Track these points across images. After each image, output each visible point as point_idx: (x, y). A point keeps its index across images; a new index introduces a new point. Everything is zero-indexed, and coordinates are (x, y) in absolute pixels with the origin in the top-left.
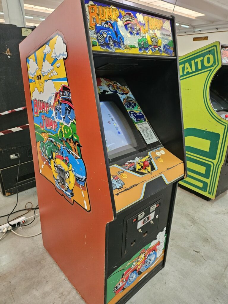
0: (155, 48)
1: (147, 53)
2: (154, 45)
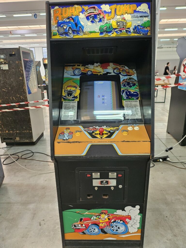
0: (121, 31)
2: (120, 28)
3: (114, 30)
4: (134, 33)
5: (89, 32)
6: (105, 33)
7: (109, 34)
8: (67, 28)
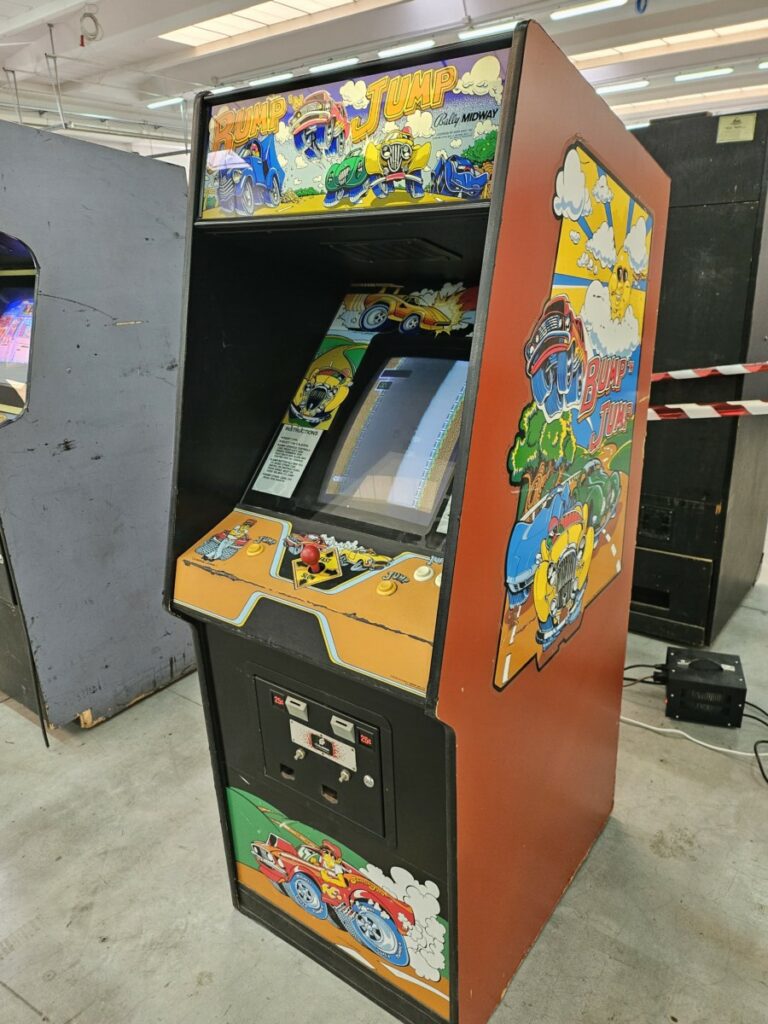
0: (390, 184)
1: (355, 203)
2: (390, 173)
3: (371, 181)
4: (434, 189)
5: (296, 192)
6: (340, 196)
7: (352, 200)
8: (241, 180)
